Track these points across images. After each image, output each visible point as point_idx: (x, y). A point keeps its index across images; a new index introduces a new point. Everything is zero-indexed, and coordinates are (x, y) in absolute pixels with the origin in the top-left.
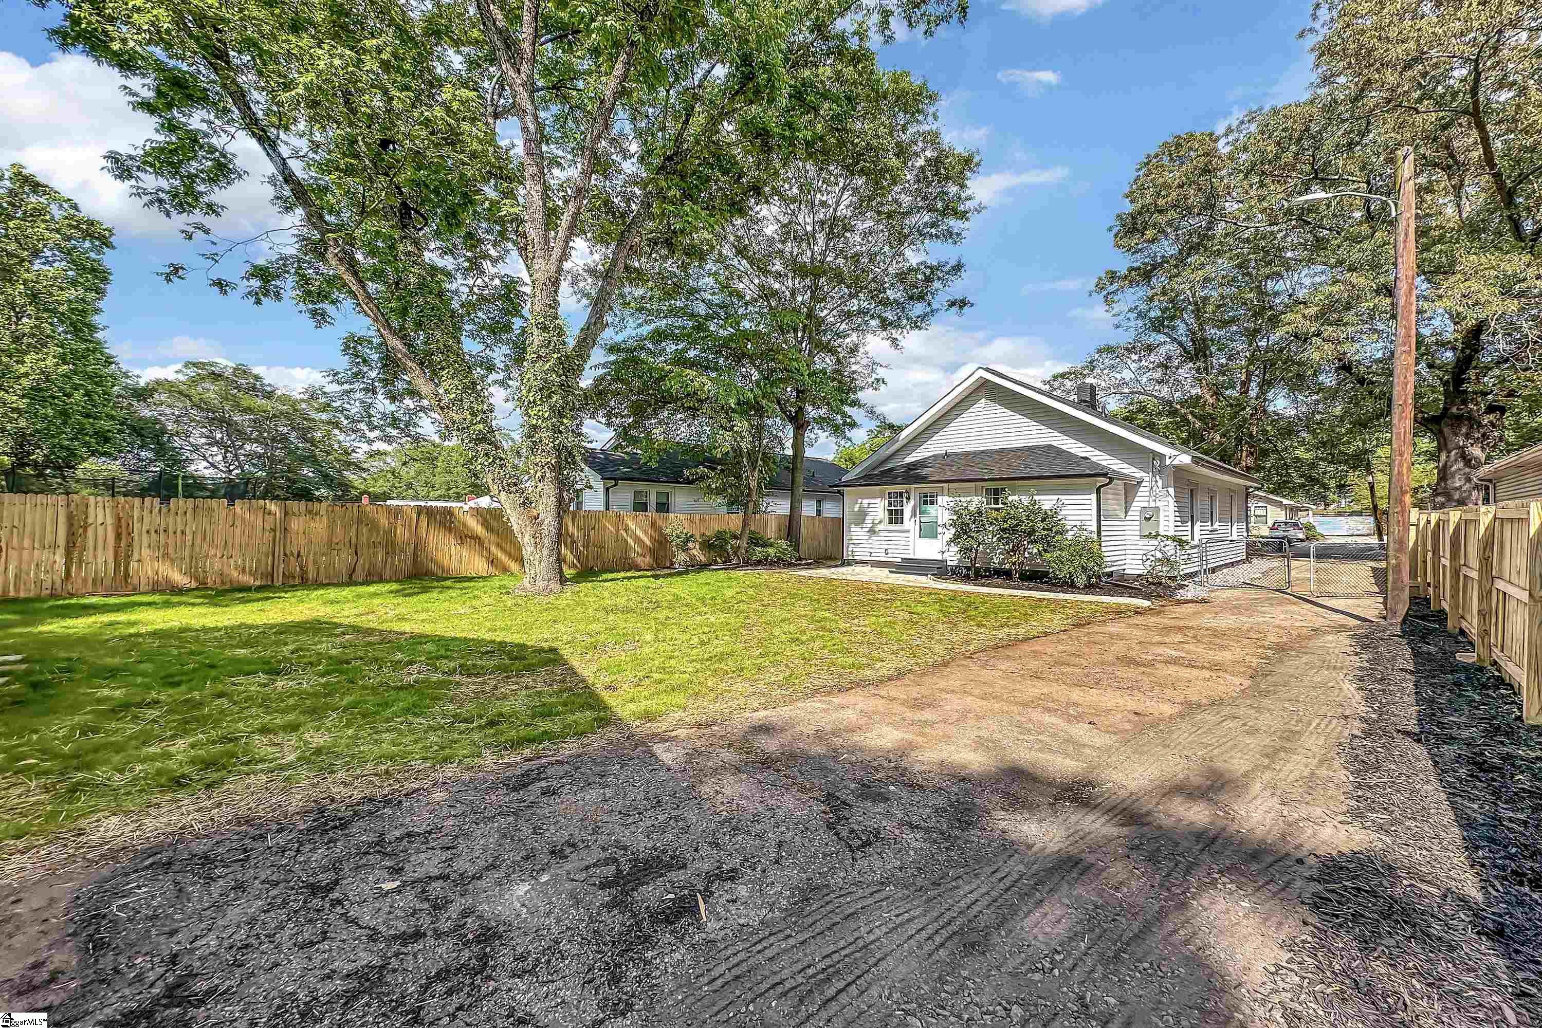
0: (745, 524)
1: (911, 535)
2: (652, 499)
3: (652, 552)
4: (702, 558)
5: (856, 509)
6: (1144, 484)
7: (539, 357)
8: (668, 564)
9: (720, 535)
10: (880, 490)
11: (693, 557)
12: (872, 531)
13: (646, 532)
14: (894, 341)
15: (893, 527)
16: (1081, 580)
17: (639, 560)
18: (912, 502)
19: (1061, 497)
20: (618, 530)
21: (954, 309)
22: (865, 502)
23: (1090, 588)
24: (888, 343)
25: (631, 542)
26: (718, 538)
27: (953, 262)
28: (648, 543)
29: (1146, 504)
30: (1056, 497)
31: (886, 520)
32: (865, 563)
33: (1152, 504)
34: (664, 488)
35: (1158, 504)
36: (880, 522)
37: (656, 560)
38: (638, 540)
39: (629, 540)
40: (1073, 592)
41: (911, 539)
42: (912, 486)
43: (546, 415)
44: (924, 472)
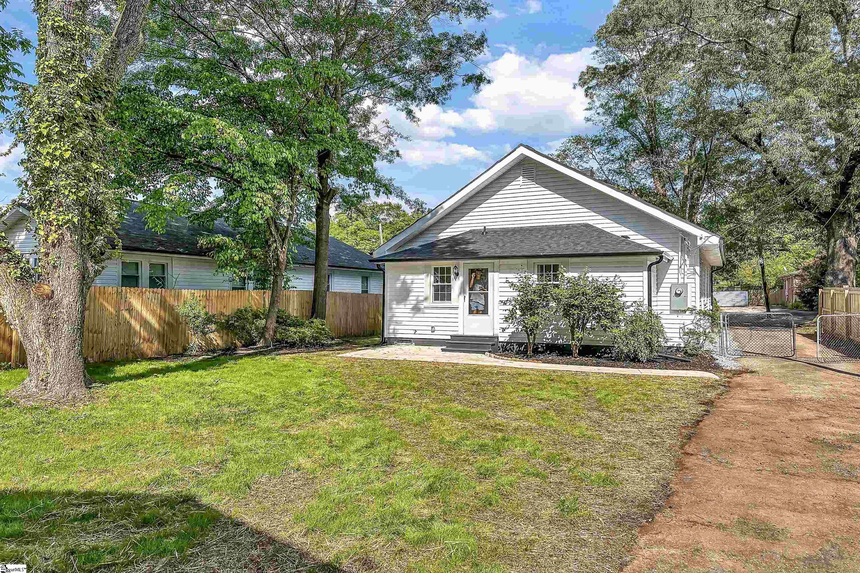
0: (272, 303)
1: (460, 311)
2: (145, 273)
3: (161, 337)
4: (220, 342)
5: (399, 285)
6: (673, 262)
7: (59, 74)
8: (180, 350)
9: (240, 315)
10: (426, 266)
11: (209, 342)
12: (416, 309)
13: (153, 313)
14: (410, 113)
15: (439, 304)
16: (644, 354)
17: (145, 347)
18: (461, 279)
19: (618, 274)
20: (118, 311)
21: (472, 85)
22: (409, 278)
23: (651, 363)
24: (404, 114)
25: (136, 325)
26: (239, 318)
27: (478, 36)
28: (156, 326)
29: (676, 281)
30: (614, 274)
31: (431, 298)
32: (408, 341)
33: (681, 281)
34: (158, 259)
35: (687, 281)
36: (426, 299)
37: (165, 346)
38: (144, 323)
39: (133, 322)
40: (639, 367)
41: (460, 316)
42: (461, 262)
43: (67, 155)
44: (471, 247)
